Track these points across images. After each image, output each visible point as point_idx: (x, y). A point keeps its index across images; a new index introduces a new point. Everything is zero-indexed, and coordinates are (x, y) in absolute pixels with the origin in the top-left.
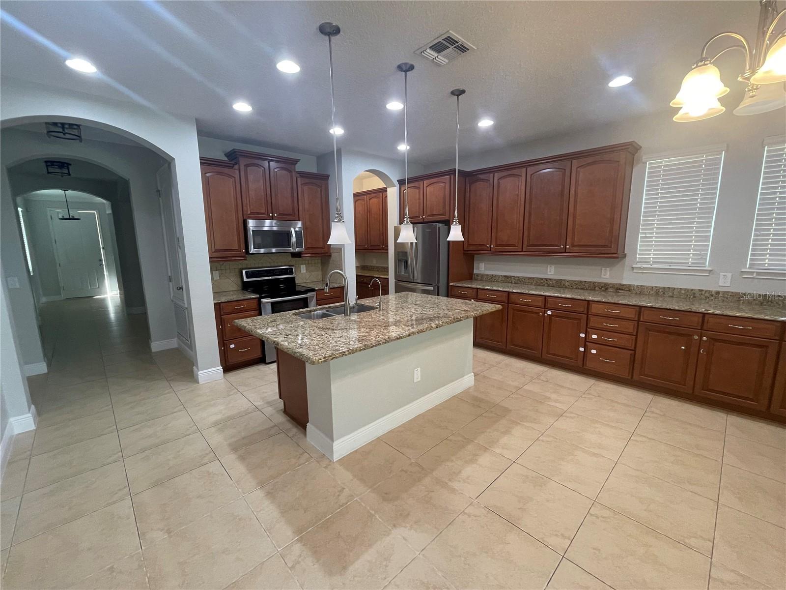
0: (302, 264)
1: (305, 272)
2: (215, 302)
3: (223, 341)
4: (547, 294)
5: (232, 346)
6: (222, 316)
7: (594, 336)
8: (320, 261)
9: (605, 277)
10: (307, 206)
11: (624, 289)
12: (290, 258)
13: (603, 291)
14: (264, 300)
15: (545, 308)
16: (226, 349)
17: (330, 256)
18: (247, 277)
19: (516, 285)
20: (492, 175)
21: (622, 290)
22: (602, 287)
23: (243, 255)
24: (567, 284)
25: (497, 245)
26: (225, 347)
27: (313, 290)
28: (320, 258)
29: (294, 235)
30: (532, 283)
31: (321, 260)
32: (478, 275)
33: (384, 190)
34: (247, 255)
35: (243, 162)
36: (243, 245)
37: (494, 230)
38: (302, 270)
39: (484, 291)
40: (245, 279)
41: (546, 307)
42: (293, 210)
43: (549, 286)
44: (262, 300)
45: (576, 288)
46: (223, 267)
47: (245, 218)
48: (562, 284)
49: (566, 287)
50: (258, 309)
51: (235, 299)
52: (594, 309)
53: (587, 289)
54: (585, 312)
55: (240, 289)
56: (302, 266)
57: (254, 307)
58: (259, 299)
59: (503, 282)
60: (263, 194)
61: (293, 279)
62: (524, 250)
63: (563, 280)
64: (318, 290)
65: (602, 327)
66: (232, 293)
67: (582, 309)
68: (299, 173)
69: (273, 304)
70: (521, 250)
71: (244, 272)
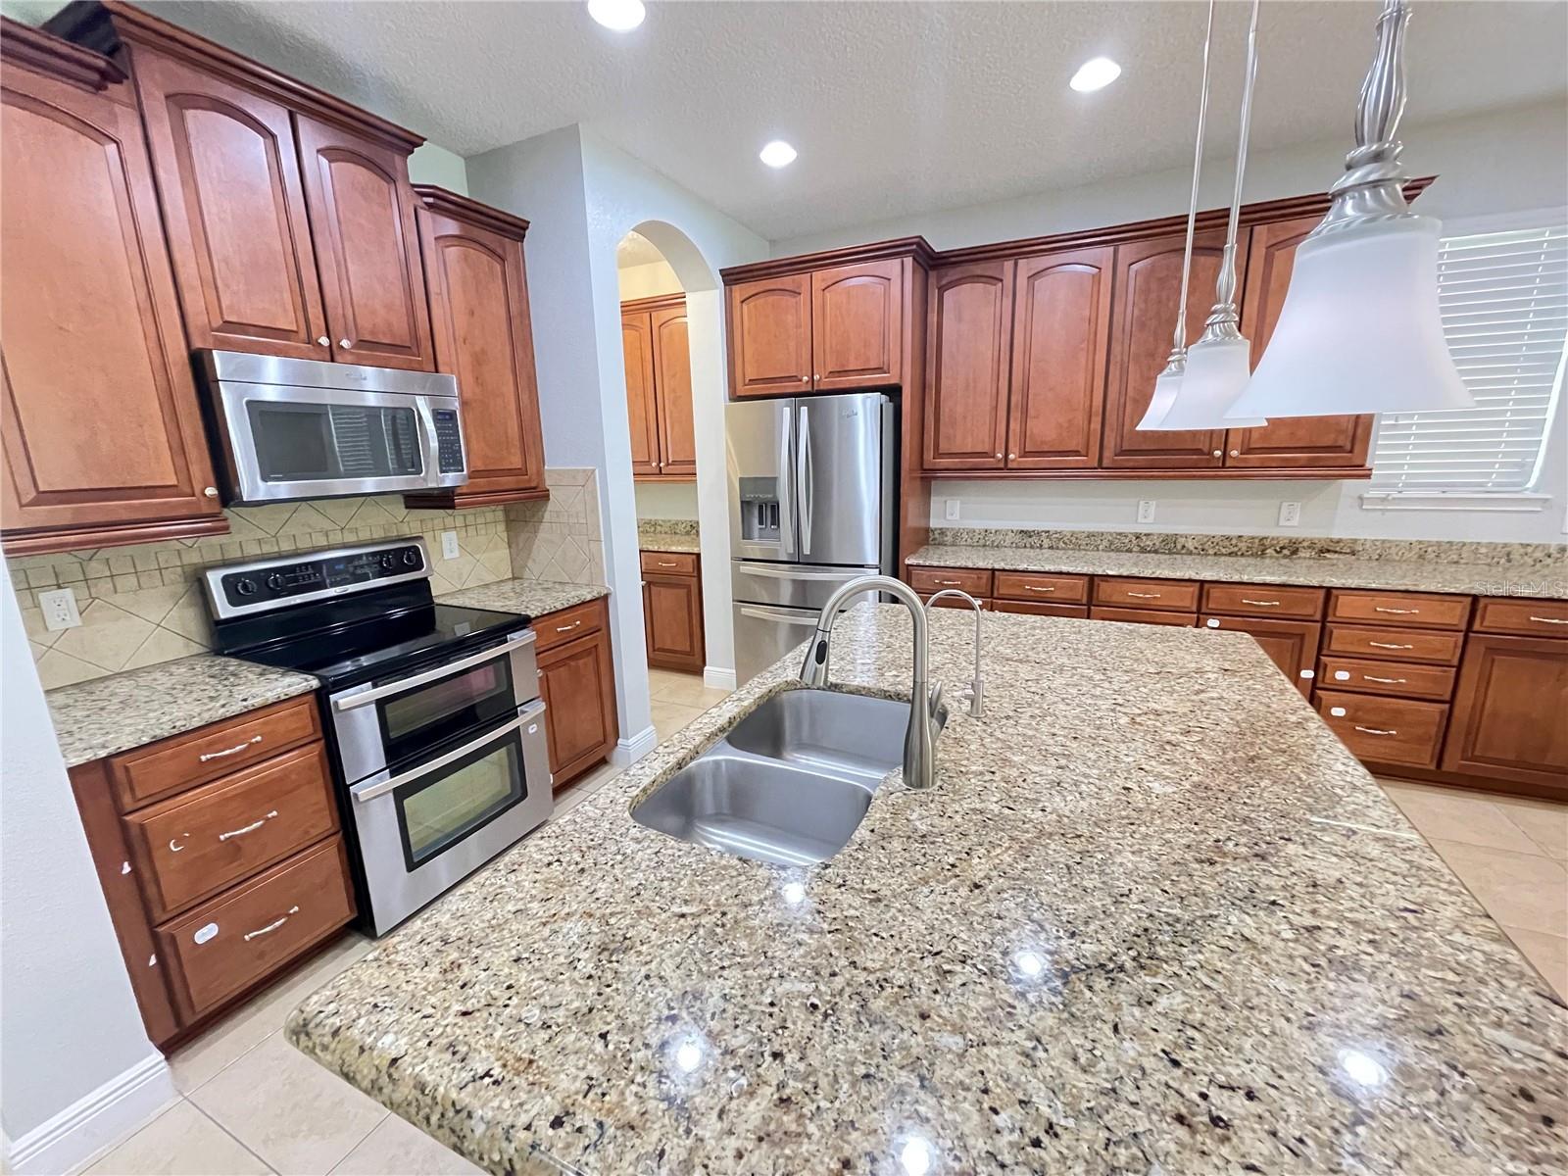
0: (445, 529)
1: (456, 554)
2: (75, 761)
3: (152, 925)
4: (1207, 575)
5: (206, 934)
6: (127, 818)
7: (1342, 676)
8: (500, 515)
9: (1288, 524)
12: (400, 510)
13: (1285, 557)
14: (342, 699)
16: (172, 962)
17: (547, 497)
18: (235, 599)
20: (1009, 265)
21: (1336, 552)
22: (1282, 548)
23: (206, 510)
24: (1190, 545)
25: (1025, 454)
26: (168, 949)
27: (521, 622)
29: (430, 425)
30: (1097, 546)
34: (226, 512)
36: (200, 465)
39: (1016, 577)
40: (225, 610)
42: (415, 337)
43: (1143, 550)
44: (333, 697)
45: (1215, 554)
46: (96, 568)
47: (198, 344)
48: (1179, 547)
49: (1190, 553)
50: (320, 735)
51: (196, 723)
52: (1345, 607)
53: (1242, 555)
54: (1318, 617)
55: (196, 649)
57: (300, 734)
58: (321, 696)
60: (278, 247)
61: (425, 581)
62: (1105, 463)
64: (537, 617)
65: (1368, 651)
66: (163, 680)
67: (1308, 610)
68: (421, 191)
69: (381, 704)
70: (1096, 465)
71: (214, 579)
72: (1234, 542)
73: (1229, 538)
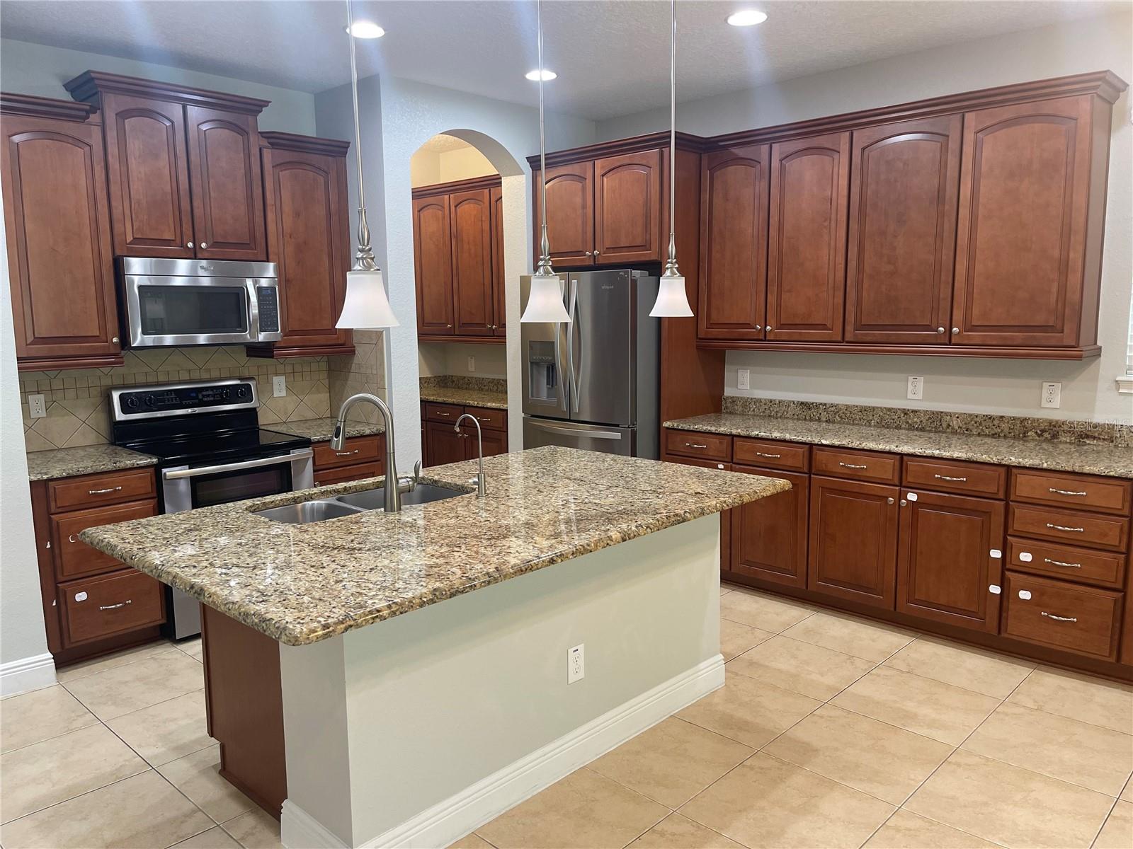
0: (277, 374)
1: (284, 393)
2: (33, 478)
3: (56, 582)
4: (906, 449)
5: (81, 597)
6: (52, 516)
7: (1026, 557)
8: (324, 365)
9: (1049, 405)
10: (288, 221)
11: (1096, 435)
12: (242, 357)
13: (1046, 440)
14: (170, 472)
15: (901, 485)
16: (63, 607)
17: (353, 352)
18: (125, 410)
19: (831, 426)
20: (765, 148)
21: (1094, 438)
22: (1043, 431)
23: (112, 351)
25: (781, 326)
26: (62, 600)
27: (303, 443)
28: (325, 358)
29: (254, 299)
30: (869, 422)
31: (328, 362)
32: (734, 400)
33: (494, 182)
34: (123, 352)
35: (112, 104)
36: (112, 325)
37: (773, 289)
38: (275, 387)
39: (749, 444)
40: (120, 416)
41: (904, 484)
42: (253, 236)
43: (911, 428)
44: (164, 470)
45: (979, 435)
46: (57, 384)
47: (118, 253)
48: (944, 425)
49: (954, 432)
50: (155, 495)
51: (89, 471)
52: (1024, 487)
53: (1005, 437)
54: (1001, 495)
55: (105, 441)
56: (276, 380)
57: (143, 491)
58: (157, 469)
59: (798, 419)
60: (168, 188)
61: (253, 411)
62: (848, 337)
63: (947, 414)
64: (319, 442)
65: (1044, 532)
66: (81, 453)
67: (992, 489)
68: (264, 135)
69: (194, 480)
70: (840, 339)
71: (116, 396)
72: (996, 422)
73: (991, 418)
